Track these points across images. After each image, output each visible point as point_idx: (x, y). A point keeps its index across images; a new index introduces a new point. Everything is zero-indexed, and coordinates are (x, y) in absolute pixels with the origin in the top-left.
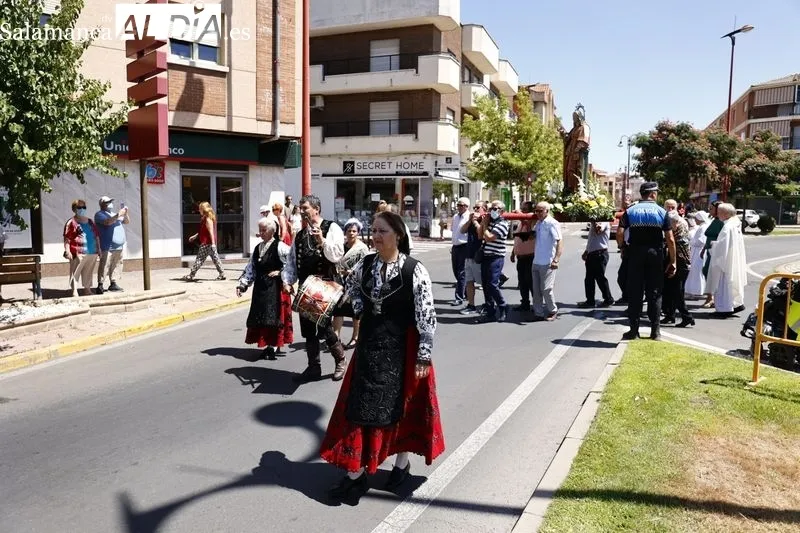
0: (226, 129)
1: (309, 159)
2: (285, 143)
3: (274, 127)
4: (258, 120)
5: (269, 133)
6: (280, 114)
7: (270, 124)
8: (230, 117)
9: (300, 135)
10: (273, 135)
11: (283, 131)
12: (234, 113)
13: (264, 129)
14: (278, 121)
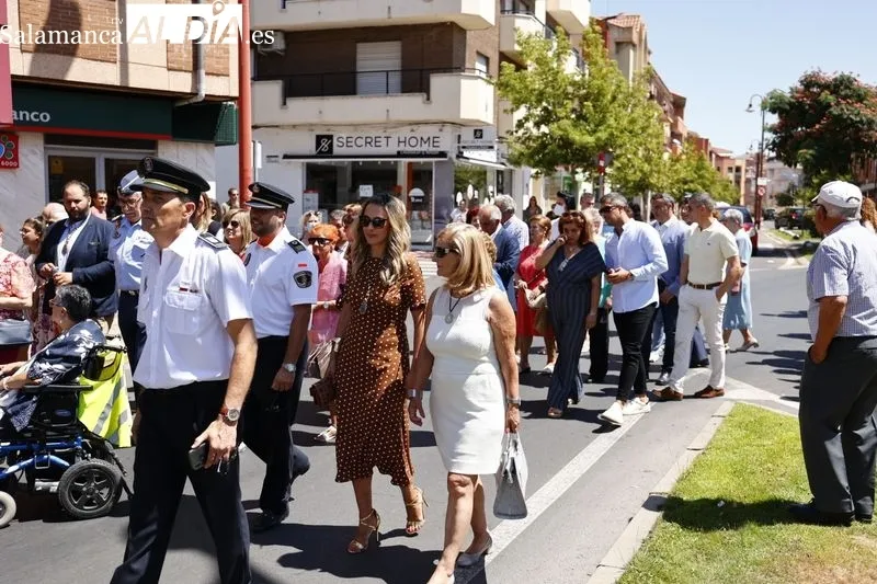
0: (117, 83)
1: (249, 132)
2: (214, 105)
3: (196, 80)
4: (169, 69)
5: (188, 90)
6: (204, 61)
7: (189, 76)
8: (124, 64)
9: (235, 93)
10: (195, 94)
11: (211, 87)
12: (131, 59)
13: (180, 83)
14: (203, 72)
